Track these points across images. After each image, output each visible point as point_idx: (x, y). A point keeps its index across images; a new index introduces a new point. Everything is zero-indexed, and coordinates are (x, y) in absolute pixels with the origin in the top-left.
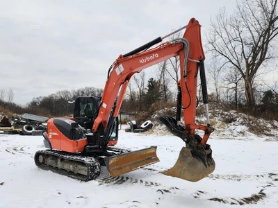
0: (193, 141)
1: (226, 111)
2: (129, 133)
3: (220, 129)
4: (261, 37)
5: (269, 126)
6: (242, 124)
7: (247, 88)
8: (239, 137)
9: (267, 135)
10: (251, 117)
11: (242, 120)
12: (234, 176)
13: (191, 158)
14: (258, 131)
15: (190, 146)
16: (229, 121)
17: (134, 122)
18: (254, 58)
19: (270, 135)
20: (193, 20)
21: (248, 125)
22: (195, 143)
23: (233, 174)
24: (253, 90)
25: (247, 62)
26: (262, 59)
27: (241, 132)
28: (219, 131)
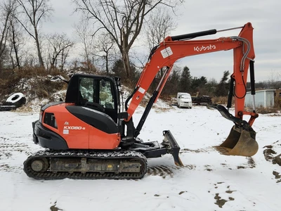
20: (249, 24)
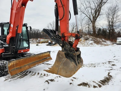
0: (67, 46)
1: (85, 36)
2: (48, 46)
3: (83, 43)
4: (98, 6)
5: (101, 41)
6: (91, 40)
7: (93, 26)
8: (90, 46)
9: (101, 44)
10: (94, 38)
11: (91, 39)
12: (92, 64)
13: (65, 59)
14: (98, 43)
15: (65, 49)
16: (87, 39)
17: (50, 42)
18: (96, 15)
19: (102, 44)
21: (94, 41)
22: (68, 46)
23: (91, 63)
24: (95, 27)
25: (93, 16)
26: (99, 15)
27: (91, 44)
28: (83, 44)
